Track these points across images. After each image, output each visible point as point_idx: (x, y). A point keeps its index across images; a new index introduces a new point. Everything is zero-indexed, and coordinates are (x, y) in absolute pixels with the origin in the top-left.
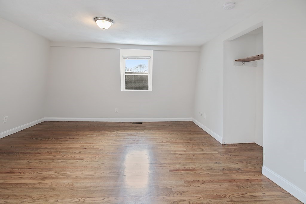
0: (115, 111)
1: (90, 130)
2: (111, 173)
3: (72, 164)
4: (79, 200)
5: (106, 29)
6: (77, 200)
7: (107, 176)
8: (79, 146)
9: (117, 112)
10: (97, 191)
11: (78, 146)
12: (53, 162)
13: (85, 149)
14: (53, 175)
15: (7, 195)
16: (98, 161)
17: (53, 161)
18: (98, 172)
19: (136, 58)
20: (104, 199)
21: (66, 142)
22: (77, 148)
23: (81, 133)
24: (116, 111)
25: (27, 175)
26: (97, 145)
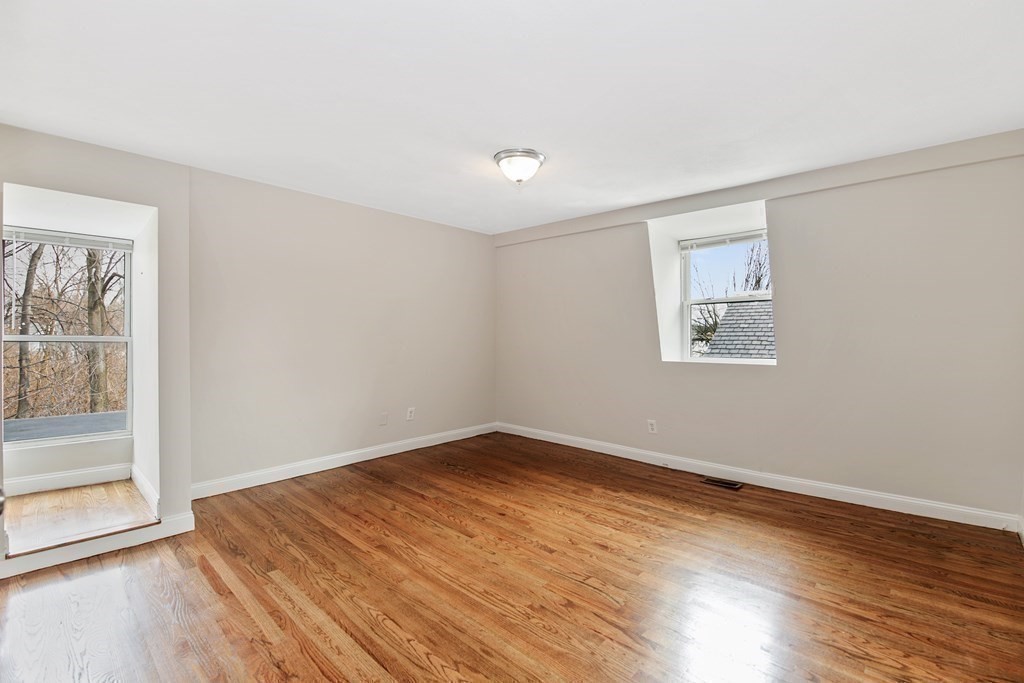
0: (650, 427)
1: (561, 474)
2: (487, 593)
3: (446, 538)
4: (378, 615)
5: (524, 179)
6: (374, 614)
7: (471, 596)
8: (498, 505)
9: (655, 431)
10: (421, 616)
11: (497, 502)
12: (424, 521)
13: (504, 515)
14: (399, 547)
15: (317, 551)
16: (494, 553)
17: (425, 518)
18: (465, 579)
19: (723, 242)
20: (409, 641)
21: (484, 487)
22: (490, 508)
23: (535, 474)
24: (653, 429)
25: (368, 531)
26: (531, 515)
